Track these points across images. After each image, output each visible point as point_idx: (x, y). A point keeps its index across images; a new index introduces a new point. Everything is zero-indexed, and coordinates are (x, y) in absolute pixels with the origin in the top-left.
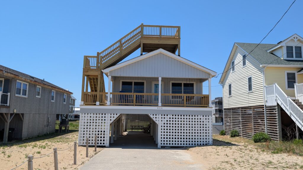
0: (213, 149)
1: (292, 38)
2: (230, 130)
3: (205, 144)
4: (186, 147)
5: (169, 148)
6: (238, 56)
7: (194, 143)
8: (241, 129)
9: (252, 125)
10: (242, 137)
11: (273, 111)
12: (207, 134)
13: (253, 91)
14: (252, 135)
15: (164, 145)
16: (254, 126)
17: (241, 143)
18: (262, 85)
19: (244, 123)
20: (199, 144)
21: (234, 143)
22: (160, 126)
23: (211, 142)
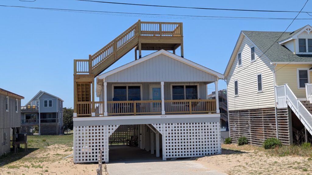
0: (224, 157)
1: (305, 29)
2: (237, 137)
3: (213, 153)
4: (193, 157)
5: (175, 160)
6: (245, 47)
7: (201, 153)
8: (250, 135)
9: (262, 130)
10: (252, 144)
11: (284, 114)
12: (216, 143)
13: (264, 91)
14: (262, 141)
15: (170, 157)
16: (265, 131)
17: (251, 151)
18: (273, 85)
19: (254, 128)
20: (207, 154)
21: (243, 151)
22: (165, 137)
23: (219, 151)
